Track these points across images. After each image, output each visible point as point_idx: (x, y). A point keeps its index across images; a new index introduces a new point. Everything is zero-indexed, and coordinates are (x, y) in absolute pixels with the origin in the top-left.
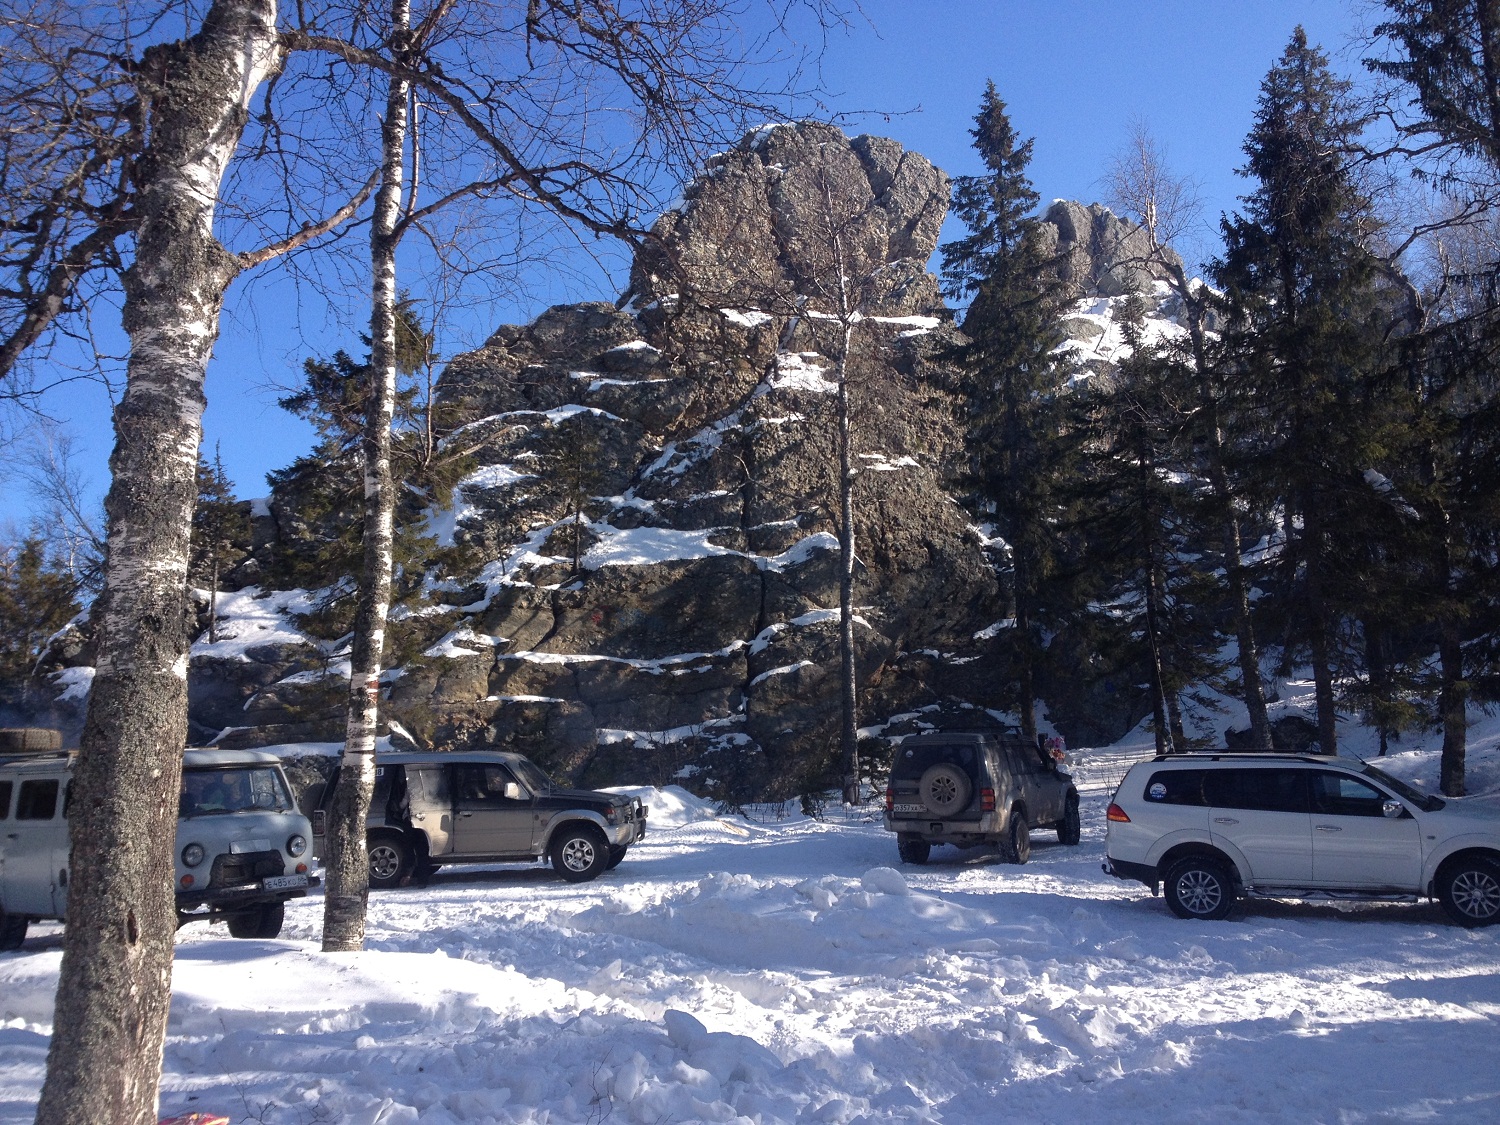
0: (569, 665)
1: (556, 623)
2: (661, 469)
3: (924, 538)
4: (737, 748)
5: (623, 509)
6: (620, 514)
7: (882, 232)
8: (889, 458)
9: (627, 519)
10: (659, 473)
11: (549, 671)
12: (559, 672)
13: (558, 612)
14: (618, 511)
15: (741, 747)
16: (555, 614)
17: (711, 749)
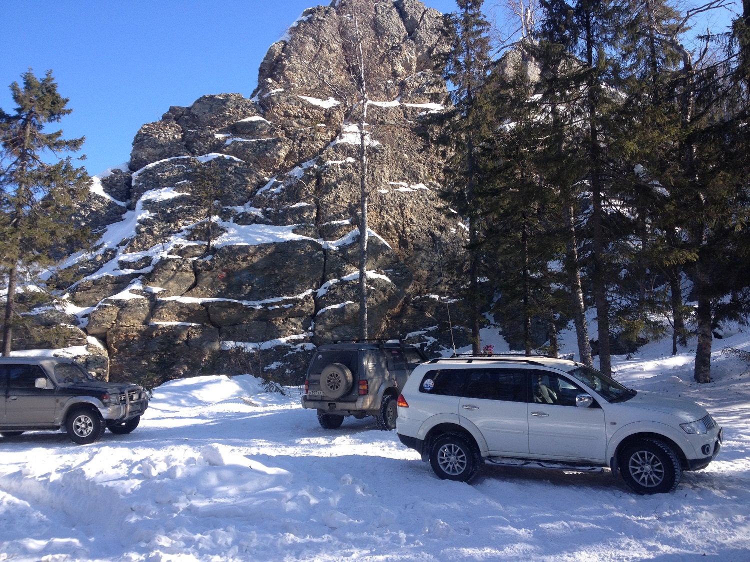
0: (202, 304)
1: (196, 279)
2: (267, 190)
3: (429, 231)
4: (306, 352)
5: (242, 213)
6: (241, 216)
7: (412, 54)
8: (410, 184)
9: (245, 220)
10: (265, 193)
11: (190, 308)
12: (197, 308)
13: (197, 272)
14: (240, 215)
15: (309, 351)
16: (196, 275)
17: (290, 352)
